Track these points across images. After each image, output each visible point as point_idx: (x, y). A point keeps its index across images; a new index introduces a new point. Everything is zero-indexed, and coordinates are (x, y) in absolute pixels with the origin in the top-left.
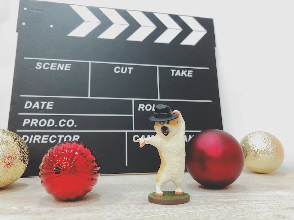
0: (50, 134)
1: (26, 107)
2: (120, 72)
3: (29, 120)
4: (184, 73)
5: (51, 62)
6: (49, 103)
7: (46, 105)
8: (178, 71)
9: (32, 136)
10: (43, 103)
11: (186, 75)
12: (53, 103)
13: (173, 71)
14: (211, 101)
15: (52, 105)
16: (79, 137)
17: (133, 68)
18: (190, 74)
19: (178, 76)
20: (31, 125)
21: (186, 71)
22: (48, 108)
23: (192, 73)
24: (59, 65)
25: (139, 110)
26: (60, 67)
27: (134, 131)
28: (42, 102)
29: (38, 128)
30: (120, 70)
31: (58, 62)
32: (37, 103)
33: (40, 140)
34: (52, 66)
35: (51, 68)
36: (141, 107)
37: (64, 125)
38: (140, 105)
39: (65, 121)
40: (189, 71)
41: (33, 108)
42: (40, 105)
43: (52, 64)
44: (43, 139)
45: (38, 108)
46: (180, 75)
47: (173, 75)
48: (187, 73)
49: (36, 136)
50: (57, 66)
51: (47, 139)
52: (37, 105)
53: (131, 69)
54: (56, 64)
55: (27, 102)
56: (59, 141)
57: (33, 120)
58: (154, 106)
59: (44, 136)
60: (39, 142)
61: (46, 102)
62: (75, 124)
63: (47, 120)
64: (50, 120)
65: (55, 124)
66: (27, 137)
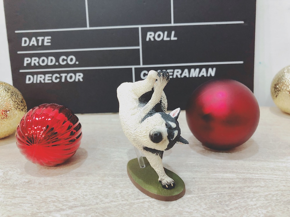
0: (53, 73)
1: (23, 45)
3: (29, 59)
6: (46, 38)
7: (43, 41)
9: (35, 76)
10: (40, 38)
12: (50, 37)
15: (49, 41)
16: (82, 75)
20: (33, 65)
22: (45, 44)
25: (148, 39)
27: (141, 66)
28: (38, 38)
29: (40, 67)
32: (34, 39)
33: (44, 80)
36: (150, 36)
37: (65, 63)
38: (149, 33)
39: (65, 58)
41: (31, 45)
42: (38, 41)
44: (47, 78)
45: (36, 44)
49: (39, 76)
51: (50, 78)
52: (34, 42)
55: (24, 39)
56: (63, 80)
57: (33, 59)
58: (166, 33)
59: (47, 75)
60: (43, 82)
61: (43, 38)
62: (76, 61)
63: (47, 58)
64: (50, 58)
65: (56, 62)
66: (31, 77)
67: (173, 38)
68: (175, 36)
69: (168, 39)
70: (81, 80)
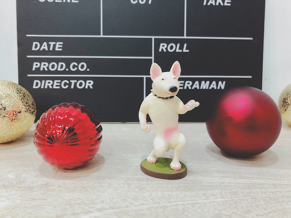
0: (62, 79)
1: (33, 49)
2: (138, 2)
3: (39, 64)
4: (219, 0)
6: (58, 43)
7: (54, 46)
9: (43, 81)
10: (52, 44)
11: (222, 4)
12: (62, 43)
14: (251, 39)
15: (61, 46)
16: (92, 82)
18: (227, 2)
19: (211, 4)
20: (41, 69)
22: (57, 49)
25: (160, 50)
28: (50, 43)
29: (49, 72)
32: (45, 44)
33: (52, 85)
35: (56, 1)
37: (76, 69)
38: (162, 45)
39: (76, 64)
41: (41, 49)
42: (49, 46)
44: (55, 84)
45: (47, 49)
46: (214, 4)
47: (205, 3)
49: (47, 81)
51: (59, 84)
52: (45, 46)
55: (34, 43)
56: (72, 87)
57: (43, 63)
58: (178, 45)
59: (56, 81)
60: (51, 87)
61: (54, 43)
62: (87, 68)
63: (58, 64)
64: (60, 64)
65: (66, 68)
66: (39, 82)
67: (185, 50)
69: (181, 51)
70: (91, 87)
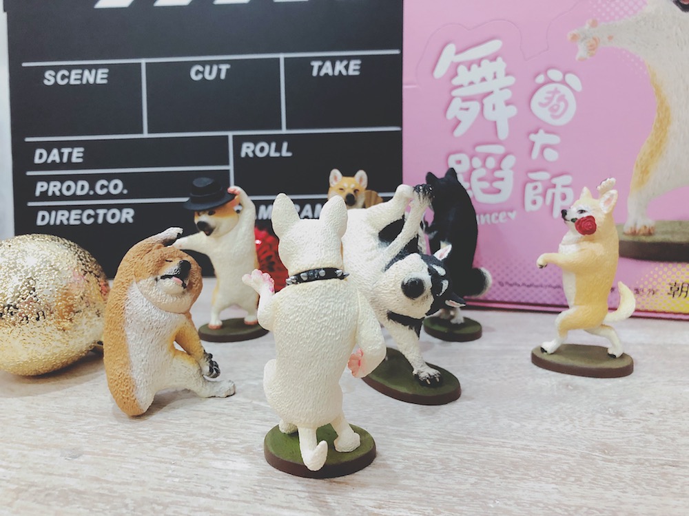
0: (83, 208)
1: (37, 161)
2: (204, 77)
3: (45, 184)
4: (340, 67)
5: (69, 68)
6: (76, 150)
7: (70, 154)
8: (328, 64)
9: (53, 213)
10: (66, 151)
11: (344, 73)
12: (82, 149)
13: (316, 64)
14: (399, 129)
15: (81, 155)
16: (132, 212)
17: (228, 66)
18: (354, 69)
19: (326, 75)
20: (50, 193)
21: (345, 63)
22: (74, 160)
23: (359, 65)
24: (86, 72)
25: (243, 155)
26: (89, 77)
28: (63, 150)
29: (62, 197)
30: (203, 73)
31: (83, 67)
32: (55, 151)
33: (68, 219)
34: (73, 76)
35: (72, 82)
36: (247, 149)
37: (104, 191)
38: (245, 145)
39: (105, 183)
40: (352, 63)
41: (49, 161)
42: (61, 155)
43: (74, 72)
44: (73, 217)
45: (58, 160)
46: (330, 73)
47: (315, 73)
48: (347, 67)
49: (60, 212)
50: (82, 74)
51: (78, 217)
52: (55, 156)
53: (224, 67)
54: (80, 71)
55: (38, 151)
56: (100, 220)
57: (52, 184)
58: (273, 145)
59: (74, 212)
60: (65, 222)
61: (69, 150)
62: (124, 188)
63: (76, 184)
64: (80, 183)
65: (90, 190)
66: (46, 214)
67: (285, 153)
68: (288, 150)
69: (277, 155)
70: (131, 220)
